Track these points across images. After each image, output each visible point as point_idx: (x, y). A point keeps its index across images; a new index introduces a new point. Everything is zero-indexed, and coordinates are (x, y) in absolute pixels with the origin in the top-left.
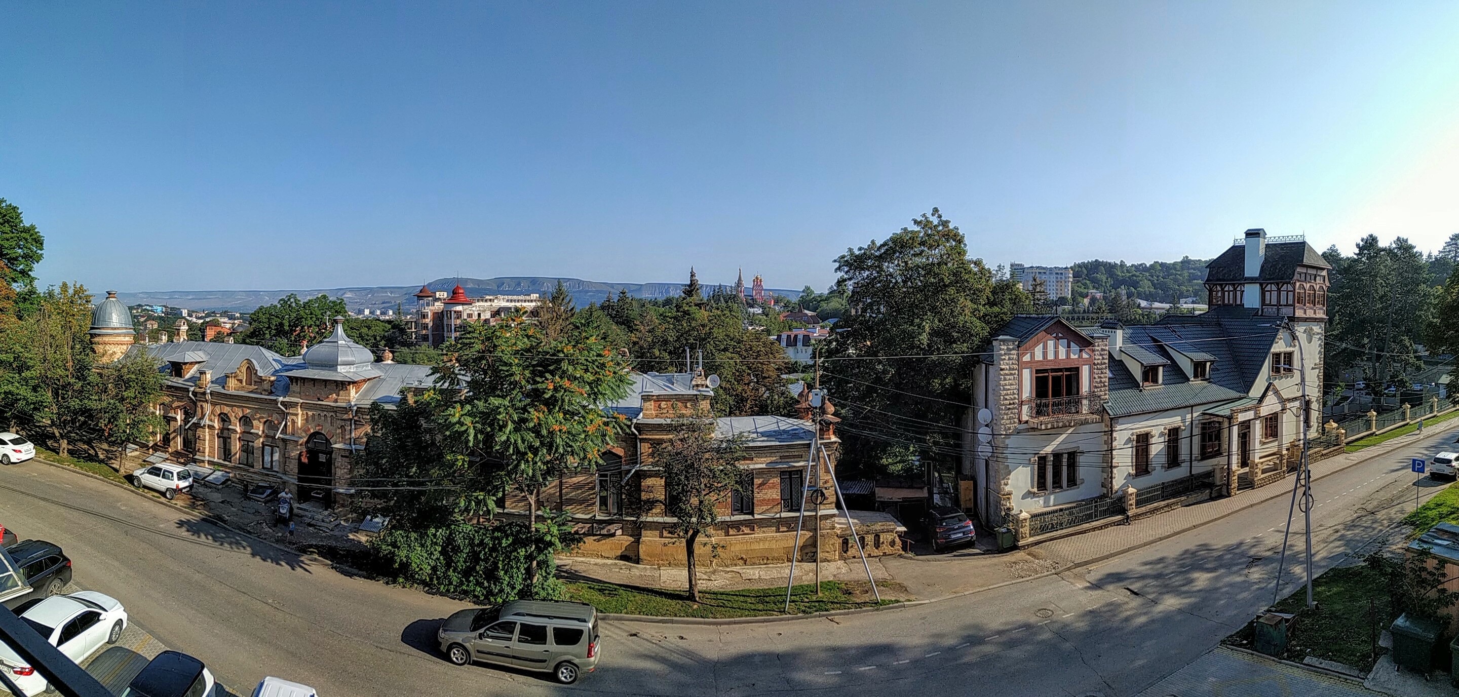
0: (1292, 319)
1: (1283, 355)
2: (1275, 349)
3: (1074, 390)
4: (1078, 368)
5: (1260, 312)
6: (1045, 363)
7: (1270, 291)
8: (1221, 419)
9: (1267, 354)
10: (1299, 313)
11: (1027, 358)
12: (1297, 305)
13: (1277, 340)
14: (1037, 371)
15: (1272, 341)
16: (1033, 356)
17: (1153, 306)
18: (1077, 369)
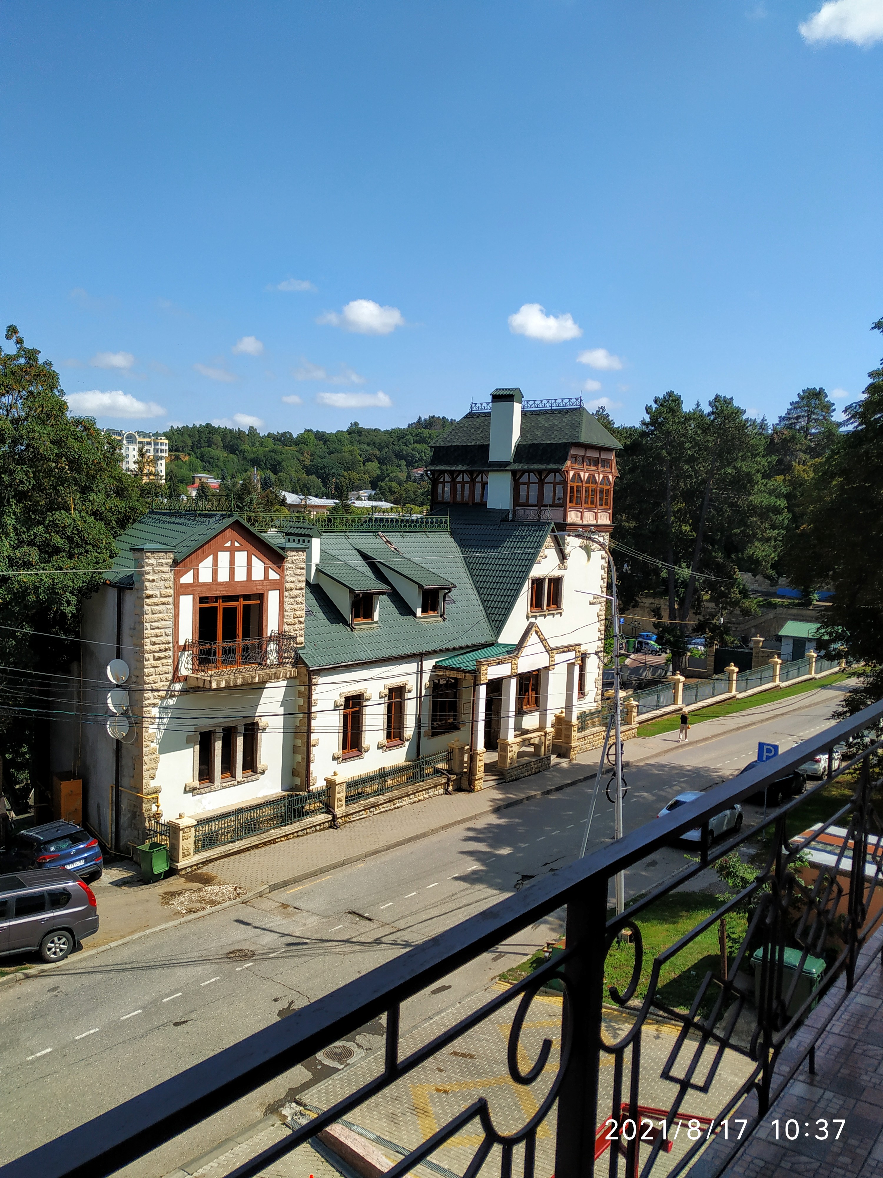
0: (562, 527)
1: (547, 581)
2: (537, 571)
3: (253, 627)
4: (263, 594)
5: (511, 516)
6: (214, 587)
7: (528, 483)
8: (460, 675)
9: (523, 579)
10: (573, 517)
11: (187, 578)
12: (568, 504)
13: (539, 559)
14: (203, 600)
15: (531, 560)
16: (196, 576)
17: (309, 502)
18: (261, 597)
